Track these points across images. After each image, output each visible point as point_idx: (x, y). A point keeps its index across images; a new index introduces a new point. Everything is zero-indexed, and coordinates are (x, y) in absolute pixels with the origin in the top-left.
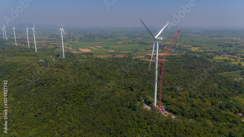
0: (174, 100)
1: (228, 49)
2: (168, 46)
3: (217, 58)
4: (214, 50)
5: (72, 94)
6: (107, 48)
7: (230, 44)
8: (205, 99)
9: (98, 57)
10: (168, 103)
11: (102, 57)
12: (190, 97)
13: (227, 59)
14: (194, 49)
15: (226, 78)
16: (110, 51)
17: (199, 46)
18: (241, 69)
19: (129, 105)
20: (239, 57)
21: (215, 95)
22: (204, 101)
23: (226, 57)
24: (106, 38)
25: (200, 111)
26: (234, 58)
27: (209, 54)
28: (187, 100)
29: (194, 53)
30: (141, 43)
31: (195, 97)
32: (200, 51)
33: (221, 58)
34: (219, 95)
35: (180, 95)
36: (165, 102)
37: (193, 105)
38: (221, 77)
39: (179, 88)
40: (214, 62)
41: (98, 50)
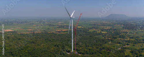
0: (81, 48)
1: (94, 26)
2: (66, 26)
3: (90, 30)
4: (88, 27)
6: (25, 28)
8: (93, 47)
9: (22, 33)
11: (25, 33)
12: (86, 47)
13: (95, 30)
14: (79, 27)
15: (98, 38)
16: (29, 30)
17: (81, 26)
18: (102, 34)
20: (99, 30)
21: (96, 45)
23: (94, 30)
24: (21, 23)
26: (97, 30)
27: (87, 29)
28: (86, 48)
29: (80, 28)
30: (50, 25)
31: (88, 46)
32: (82, 28)
33: (92, 30)
34: (98, 45)
35: (82, 46)
36: (76, 50)
37: (90, 50)
38: (96, 38)
39: (81, 43)
40: (90, 32)
41: (19, 30)
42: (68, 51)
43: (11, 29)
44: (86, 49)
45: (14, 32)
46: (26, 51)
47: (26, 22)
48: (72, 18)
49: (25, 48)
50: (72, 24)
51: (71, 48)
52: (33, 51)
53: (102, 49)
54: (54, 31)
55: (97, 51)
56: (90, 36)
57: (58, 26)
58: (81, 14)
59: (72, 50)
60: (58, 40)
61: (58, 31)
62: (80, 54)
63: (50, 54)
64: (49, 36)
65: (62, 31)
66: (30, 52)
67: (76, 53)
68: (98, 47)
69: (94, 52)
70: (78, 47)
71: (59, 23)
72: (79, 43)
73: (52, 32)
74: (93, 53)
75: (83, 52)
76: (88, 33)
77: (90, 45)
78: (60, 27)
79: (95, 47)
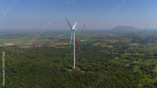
0: (84, 64)
1: (98, 39)
2: (67, 39)
3: (94, 44)
4: (92, 41)
5: (18, 69)
7: (98, 37)
8: (98, 63)
10: (81, 66)
12: (90, 62)
13: (100, 44)
15: (103, 53)
17: (84, 39)
18: (108, 49)
19: (60, 70)
20: (105, 43)
21: (101, 61)
22: (97, 64)
23: (99, 44)
24: (22, 36)
25: (98, 68)
26: (103, 44)
27: (90, 43)
28: (90, 64)
29: (83, 42)
30: (49, 38)
31: (92, 62)
32: (85, 41)
33: (97, 44)
34: (103, 60)
35: (85, 62)
36: (79, 66)
37: (94, 66)
38: (101, 53)
39: (83, 59)
40: (94, 46)
41: (20, 43)
42: (69, 67)
43: (12, 43)
44: (89, 66)
45: (16, 46)
46: (27, 68)
47: (26, 35)
48: (74, 30)
49: (26, 64)
50: (73, 37)
51: (73, 64)
52: (34, 68)
53: (107, 66)
54: (53, 45)
55: (102, 67)
56: (95, 51)
57: (58, 40)
58: (84, 26)
59: (74, 67)
60: (59, 55)
61: (58, 45)
62: (83, 71)
63: (49, 71)
64: (49, 51)
65: (62, 45)
66: (31, 68)
67: (79, 69)
68: (103, 63)
69: (99, 69)
70: (81, 62)
71: (59, 36)
72: (82, 59)
73: (51, 46)
74: (97, 70)
75: (86, 69)
76: (92, 48)
77: (94, 61)
78: (60, 41)
79: (99, 63)
